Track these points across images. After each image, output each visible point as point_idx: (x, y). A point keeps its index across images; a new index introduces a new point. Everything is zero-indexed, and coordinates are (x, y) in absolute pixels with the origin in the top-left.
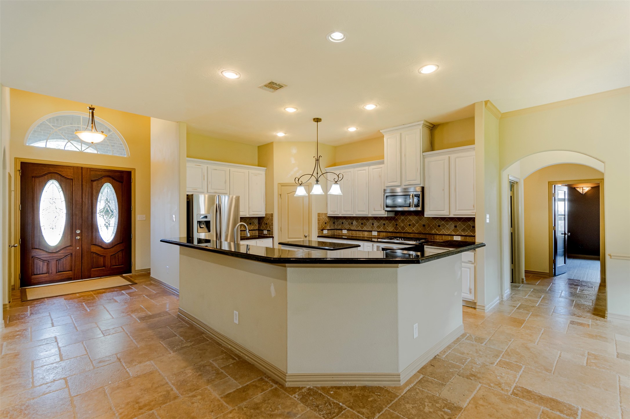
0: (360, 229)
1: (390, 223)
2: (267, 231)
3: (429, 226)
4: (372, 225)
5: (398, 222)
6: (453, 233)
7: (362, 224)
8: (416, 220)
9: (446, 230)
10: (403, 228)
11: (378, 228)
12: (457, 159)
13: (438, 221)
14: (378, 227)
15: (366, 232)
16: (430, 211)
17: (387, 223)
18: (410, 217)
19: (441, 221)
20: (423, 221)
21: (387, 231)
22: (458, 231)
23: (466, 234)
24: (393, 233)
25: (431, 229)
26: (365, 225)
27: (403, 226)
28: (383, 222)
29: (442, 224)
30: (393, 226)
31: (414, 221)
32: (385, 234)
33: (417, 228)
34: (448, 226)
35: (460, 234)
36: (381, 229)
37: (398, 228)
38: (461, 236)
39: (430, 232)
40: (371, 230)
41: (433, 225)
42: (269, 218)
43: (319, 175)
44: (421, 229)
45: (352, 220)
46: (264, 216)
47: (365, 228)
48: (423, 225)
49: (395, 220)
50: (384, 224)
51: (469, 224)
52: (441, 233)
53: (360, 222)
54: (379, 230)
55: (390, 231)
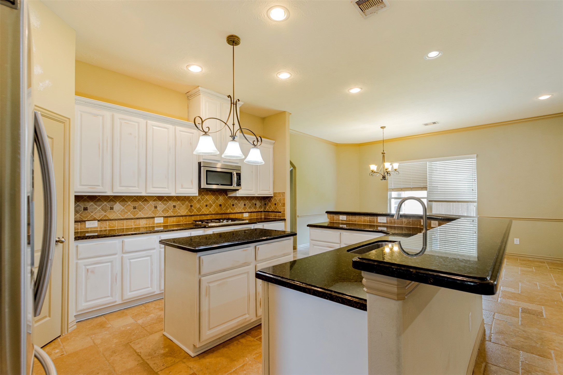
0: (130, 215)
1: (183, 205)
3: (225, 205)
4: (153, 209)
5: (193, 203)
6: (243, 211)
7: (135, 208)
8: (213, 199)
9: (238, 208)
10: (199, 210)
11: (164, 212)
13: (232, 200)
14: (165, 210)
15: (143, 220)
17: (179, 204)
19: (235, 201)
20: (219, 201)
21: (179, 215)
22: (246, 209)
23: (251, 210)
24: (187, 218)
26: (141, 209)
27: (199, 207)
28: (172, 203)
29: (236, 203)
30: (187, 209)
31: (211, 201)
32: (175, 219)
33: (214, 209)
34: (239, 205)
35: (248, 211)
36: (170, 213)
37: (193, 210)
38: (249, 212)
40: (152, 216)
41: (228, 205)
44: (218, 210)
45: (112, 203)
47: (140, 214)
48: (220, 204)
49: (189, 201)
50: (174, 207)
51: (253, 202)
52: (234, 211)
53: (129, 205)
54: (166, 215)
55: (183, 214)
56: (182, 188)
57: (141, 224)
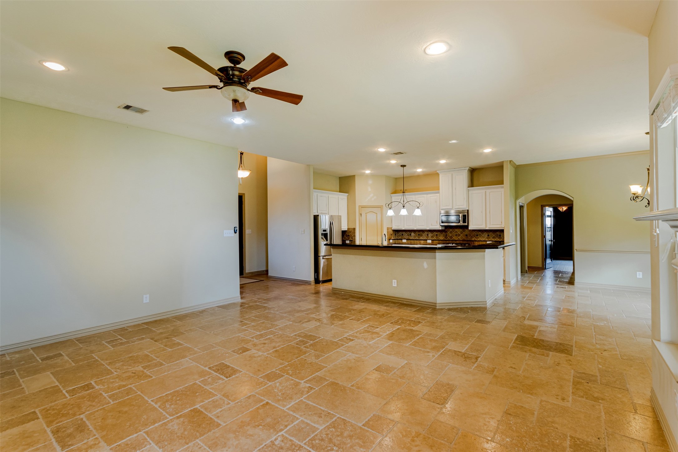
0: (417, 238)
1: (442, 234)
2: (350, 241)
3: (470, 235)
4: (427, 236)
5: (447, 233)
6: (487, 240)
7: (419, 235)
8: (461, 231)
9: (482, 238)
10: (451, 237)
12: (491, 193)
13: (477, 232)
14: (432, 237)
16: (473, 225)
17: (439, 234)
18: (457, 230)
19: (479, 232)
20: (466, 232)
21: (439, 239)
22: (490, 238)
23: (495, 240)
24: (444, 241)
25: (472, 237)
26: (421, 235)
28: (436, 233)
29: (480, 234)
30: (444, 236)
31: (459, 232)
32: (437, 242)
33: (462, 237)
34: (483, 235)
35: (491, 240)
36: (435, 238)
37: (448, 237)
39: (471, 239)
40: (426, 239)
41: (473, 235)
42: (351, 232)
43: (405, 203)
44: (464, 238)
45: (411, 233)
46: (347, 230)
47: (421, 238)
48: (466, 235)
49: (445, 232)
50: (437, 235)
51: (497, 233)
52: (478, 240)
53: (417, 234)
54: (433, 239)
55: (442, 239)
56: (432, 225)
57: (422, 242)
